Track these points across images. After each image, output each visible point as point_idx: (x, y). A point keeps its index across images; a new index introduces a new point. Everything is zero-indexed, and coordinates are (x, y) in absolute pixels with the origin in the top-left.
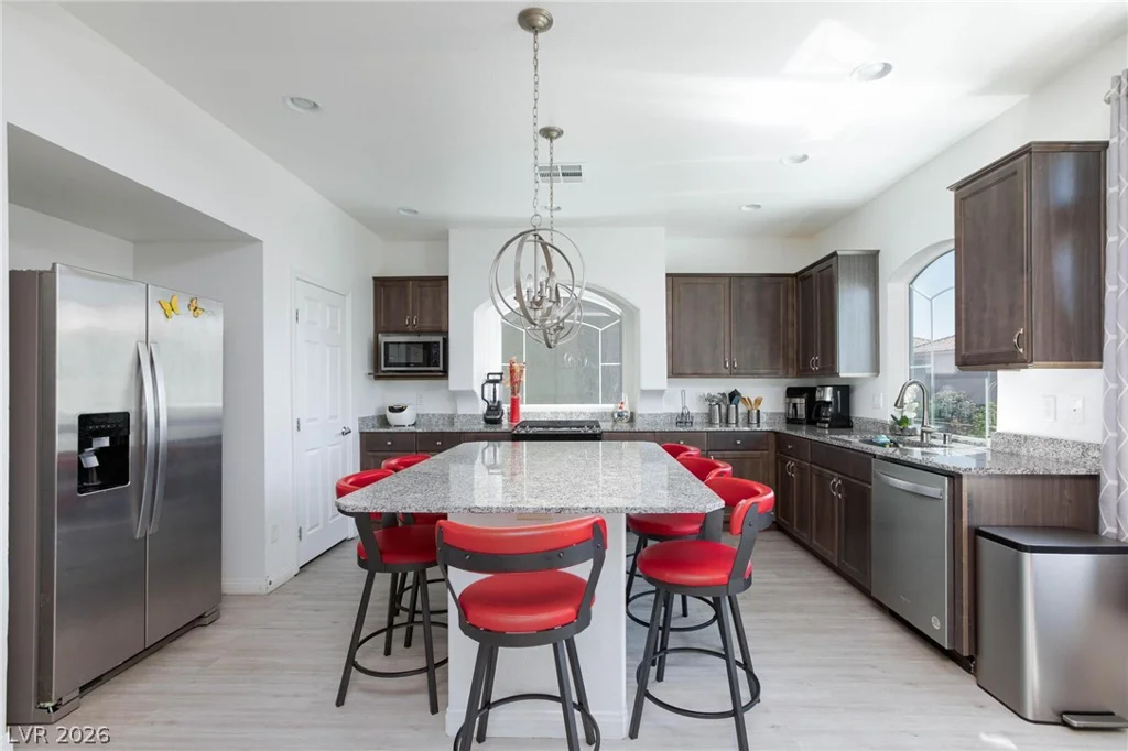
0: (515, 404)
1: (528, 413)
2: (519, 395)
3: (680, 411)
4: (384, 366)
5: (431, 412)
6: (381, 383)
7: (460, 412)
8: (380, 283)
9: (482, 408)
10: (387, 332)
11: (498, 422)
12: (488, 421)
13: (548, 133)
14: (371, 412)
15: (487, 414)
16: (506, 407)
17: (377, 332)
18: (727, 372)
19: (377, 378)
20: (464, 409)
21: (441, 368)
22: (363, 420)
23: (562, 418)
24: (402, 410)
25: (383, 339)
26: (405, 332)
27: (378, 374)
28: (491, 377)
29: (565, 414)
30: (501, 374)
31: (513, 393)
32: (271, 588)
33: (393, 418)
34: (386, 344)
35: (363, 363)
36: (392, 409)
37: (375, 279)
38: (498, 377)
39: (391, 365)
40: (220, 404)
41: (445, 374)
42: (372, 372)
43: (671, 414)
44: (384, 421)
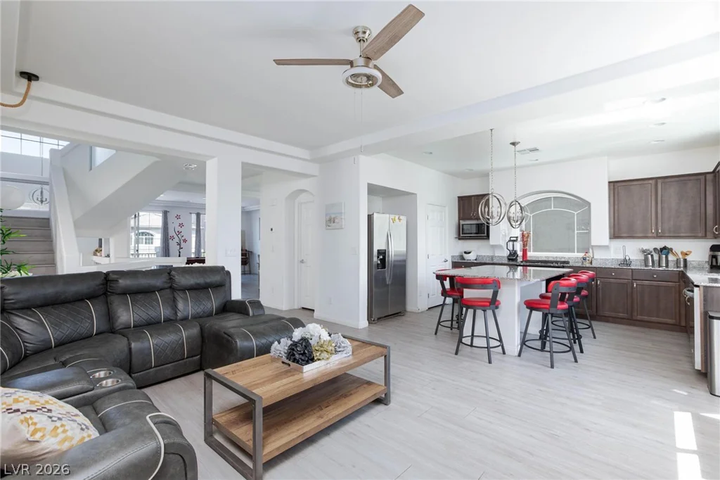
0: (525, 252)
1: (530, 257)
2: (527, 248)
3: (622, 258)
4: (462, 234)
5: (484, 254)
6: (460, 241)
7: (496, 255)
8: (461, 199)
9: (506, 253)
10: (464, 219)
11: (516, 260)
12: (509, 259)
13: (513, 144)
14: (457, 254)
15: (509, 256)
16: (520, 253)
17: (460, 219)
18: (655, 235)
19: (459, 239)
20: (498, 253)
21: (486, 235)
22: (453, 257)
23: (551, 259)
24: (469, 253)
25: (462, 222)
26: (471, 219)
27: (460, 238)
28: (512, 239)
29: (553, 258)
30: (517, 237)
31: (524, 247)
32: (420, 311)
33: (466, 256)
34: (463, 225)
35: (454, 233)
36: (465, 253)
37: (459, 197)
38: (515, 239)
39: (465, 234)
40: (405, 249)
41: (488, 237)
42: (457, 236)
43: (618, 260)
44: (462, 258)
